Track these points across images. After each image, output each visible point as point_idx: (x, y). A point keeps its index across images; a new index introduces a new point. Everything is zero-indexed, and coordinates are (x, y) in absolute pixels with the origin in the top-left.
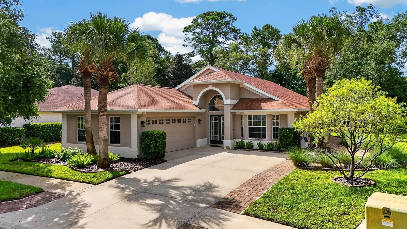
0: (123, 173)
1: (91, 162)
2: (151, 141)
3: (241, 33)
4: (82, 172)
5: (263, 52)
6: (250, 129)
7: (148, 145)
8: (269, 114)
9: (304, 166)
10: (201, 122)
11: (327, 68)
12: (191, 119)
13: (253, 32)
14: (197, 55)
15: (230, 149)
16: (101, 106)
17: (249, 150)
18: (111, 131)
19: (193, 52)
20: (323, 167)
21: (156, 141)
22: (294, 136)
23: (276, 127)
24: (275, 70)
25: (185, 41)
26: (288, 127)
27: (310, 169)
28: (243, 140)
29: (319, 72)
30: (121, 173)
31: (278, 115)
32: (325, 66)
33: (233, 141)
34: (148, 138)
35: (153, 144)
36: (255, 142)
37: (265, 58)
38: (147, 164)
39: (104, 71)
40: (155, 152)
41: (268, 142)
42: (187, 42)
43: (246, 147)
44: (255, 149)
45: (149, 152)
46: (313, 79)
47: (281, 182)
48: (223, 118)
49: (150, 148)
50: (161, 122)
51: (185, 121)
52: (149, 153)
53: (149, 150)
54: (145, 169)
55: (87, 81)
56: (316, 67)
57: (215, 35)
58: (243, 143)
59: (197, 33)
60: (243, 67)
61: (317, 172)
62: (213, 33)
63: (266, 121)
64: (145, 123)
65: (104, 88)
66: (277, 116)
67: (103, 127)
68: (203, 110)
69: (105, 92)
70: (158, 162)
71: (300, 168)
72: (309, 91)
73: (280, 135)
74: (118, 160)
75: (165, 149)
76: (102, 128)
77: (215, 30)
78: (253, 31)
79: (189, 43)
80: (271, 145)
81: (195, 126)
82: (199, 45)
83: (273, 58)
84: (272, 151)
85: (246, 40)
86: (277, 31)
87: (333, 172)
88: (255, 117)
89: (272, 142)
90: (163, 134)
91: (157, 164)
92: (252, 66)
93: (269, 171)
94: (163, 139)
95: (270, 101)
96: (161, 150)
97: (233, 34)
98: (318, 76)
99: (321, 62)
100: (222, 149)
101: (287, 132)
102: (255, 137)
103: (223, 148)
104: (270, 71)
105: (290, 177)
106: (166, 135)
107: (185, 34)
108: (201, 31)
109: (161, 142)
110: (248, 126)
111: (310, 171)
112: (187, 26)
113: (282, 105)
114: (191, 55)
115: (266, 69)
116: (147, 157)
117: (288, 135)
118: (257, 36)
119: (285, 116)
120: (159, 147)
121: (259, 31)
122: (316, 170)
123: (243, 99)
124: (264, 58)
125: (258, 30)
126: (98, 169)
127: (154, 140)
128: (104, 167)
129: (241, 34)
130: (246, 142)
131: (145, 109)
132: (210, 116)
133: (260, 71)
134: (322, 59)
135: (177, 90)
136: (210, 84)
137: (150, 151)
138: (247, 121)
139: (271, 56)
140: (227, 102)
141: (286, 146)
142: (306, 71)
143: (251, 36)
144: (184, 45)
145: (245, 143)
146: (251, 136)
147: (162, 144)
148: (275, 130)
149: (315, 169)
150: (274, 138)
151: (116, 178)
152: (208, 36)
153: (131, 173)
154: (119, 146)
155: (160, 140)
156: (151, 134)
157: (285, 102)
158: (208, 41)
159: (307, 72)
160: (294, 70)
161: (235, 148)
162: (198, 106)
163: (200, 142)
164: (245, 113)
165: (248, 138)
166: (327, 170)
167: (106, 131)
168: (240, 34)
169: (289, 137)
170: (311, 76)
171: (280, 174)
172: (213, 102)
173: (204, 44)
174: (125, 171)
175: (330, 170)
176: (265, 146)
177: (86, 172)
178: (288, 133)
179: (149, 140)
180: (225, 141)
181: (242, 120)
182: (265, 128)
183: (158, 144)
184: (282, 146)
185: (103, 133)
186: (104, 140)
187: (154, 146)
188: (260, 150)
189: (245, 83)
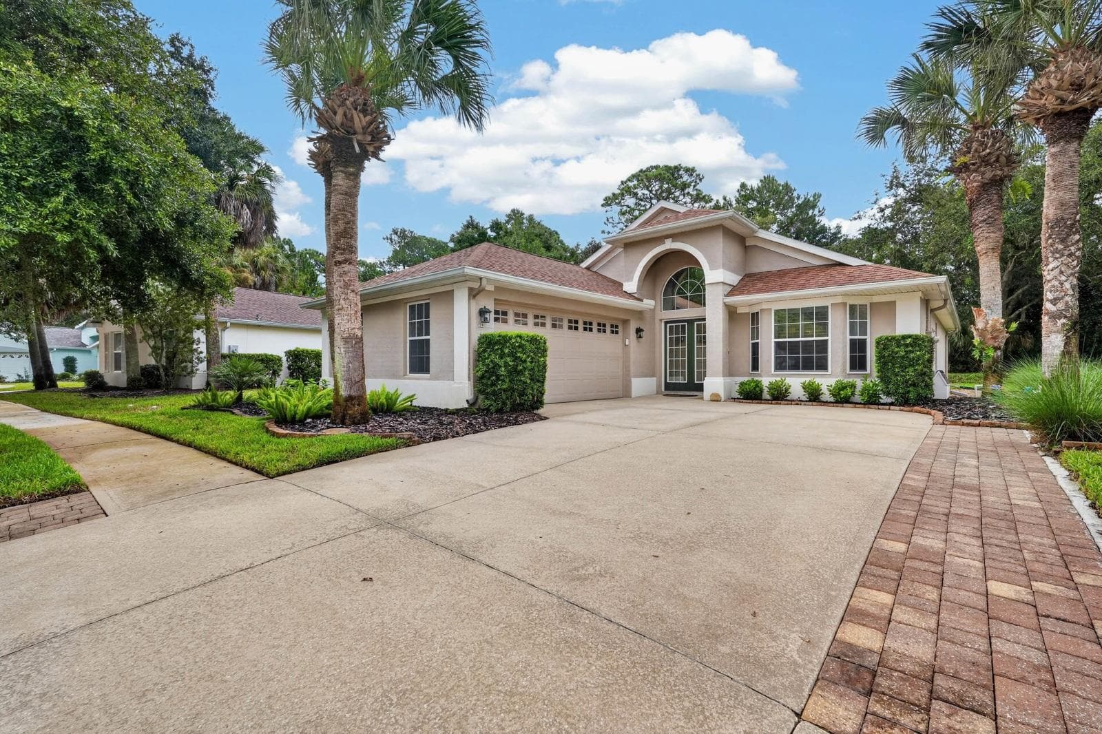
0: (390, 441)
2: (501, 358)
3: (712, 199)
6: (779, 346)
7: (493, 370)
8: (839, 300)
10: (643, 334)
12: (617, 327)
13: (740, 194)
15: (723, 399)
17: (775, 403)
18: (411, 342)
21: (512, 355)
23: (860, 339)
28: (756, 378)
31: (866, 305)
33: (729, 379)
34: (493, 350)
35: (506, 364)
36: (796, 382)
38: (485, 422)
40: (512, 390)
41: (837, 379)
42: (610, 225)
43: (766, 396)
44: (794, 400)
45: (494, 391)
46: (996, 181)
49: (498, 378)
50: (540, 320)
51: (602, 328)
52: (494, 394)
53: (494, 383)
58: (758, 384)
59: (628, 206)
63: (830, 321)
64: (490, 312)
65: (342, 171)
66: (863, 307)
67: (345, 300)
68: (647, 305)
70: (519, 419)
73: (881, 358)
75: (543, 385)
76: (342, 302)
78: (738, 192)
80: (846, 387)
81: (627, 343)
84: (852, 405)
88: (794, 312)
89: (850, 380)
91: (516, 423)
94: (536, 355)
96: (532, 387)
100: (698, 401)
101: (907, 346)
102: (795, 367)
103: (702, 398)
106: (545, 343)
109: (531, 362)
110: (774, 340)
112: (610, 194)
116: (491, 406)
117: (912, 355)
118: (747, 201)
119: (887, 309)
120: (523, 374)
121: (752, 190)
123: (754, 274)
125: (748, 189)
126: (328, 427)
127: (508, 356)
128: (348, 422)
130: (767, 380)
131: (489, 271)
132: (666, 323)
135: (584, 268)
136: (668, 236)
137: (499, 387)
138: (768, 327)
140: (715, 276)
145: (765, 384)
146: (780, 365)
147: (532, 369)
148: (858, 348)
150: (853, 367)
153: (423, 444)
154: (426, 379)
155: (528, 357)
161: (735, 397)
162: (636, 295)
163: (640, 385)
164: (764, 303)
165: (774, 372)
170: (989, 175)
172: (673, 286)
174: (400, 437)
176: (827, 392)
177: (280, 436)
179: (496, 355)
180: (707, 382)
181: (753, 324)
182: (827, 340)
183: (520, 368)
184: (888, 388)
185: (346, 317)
186: (346, 340)
187: (510, 372)
188: (810, 401)
189: (760, 230)
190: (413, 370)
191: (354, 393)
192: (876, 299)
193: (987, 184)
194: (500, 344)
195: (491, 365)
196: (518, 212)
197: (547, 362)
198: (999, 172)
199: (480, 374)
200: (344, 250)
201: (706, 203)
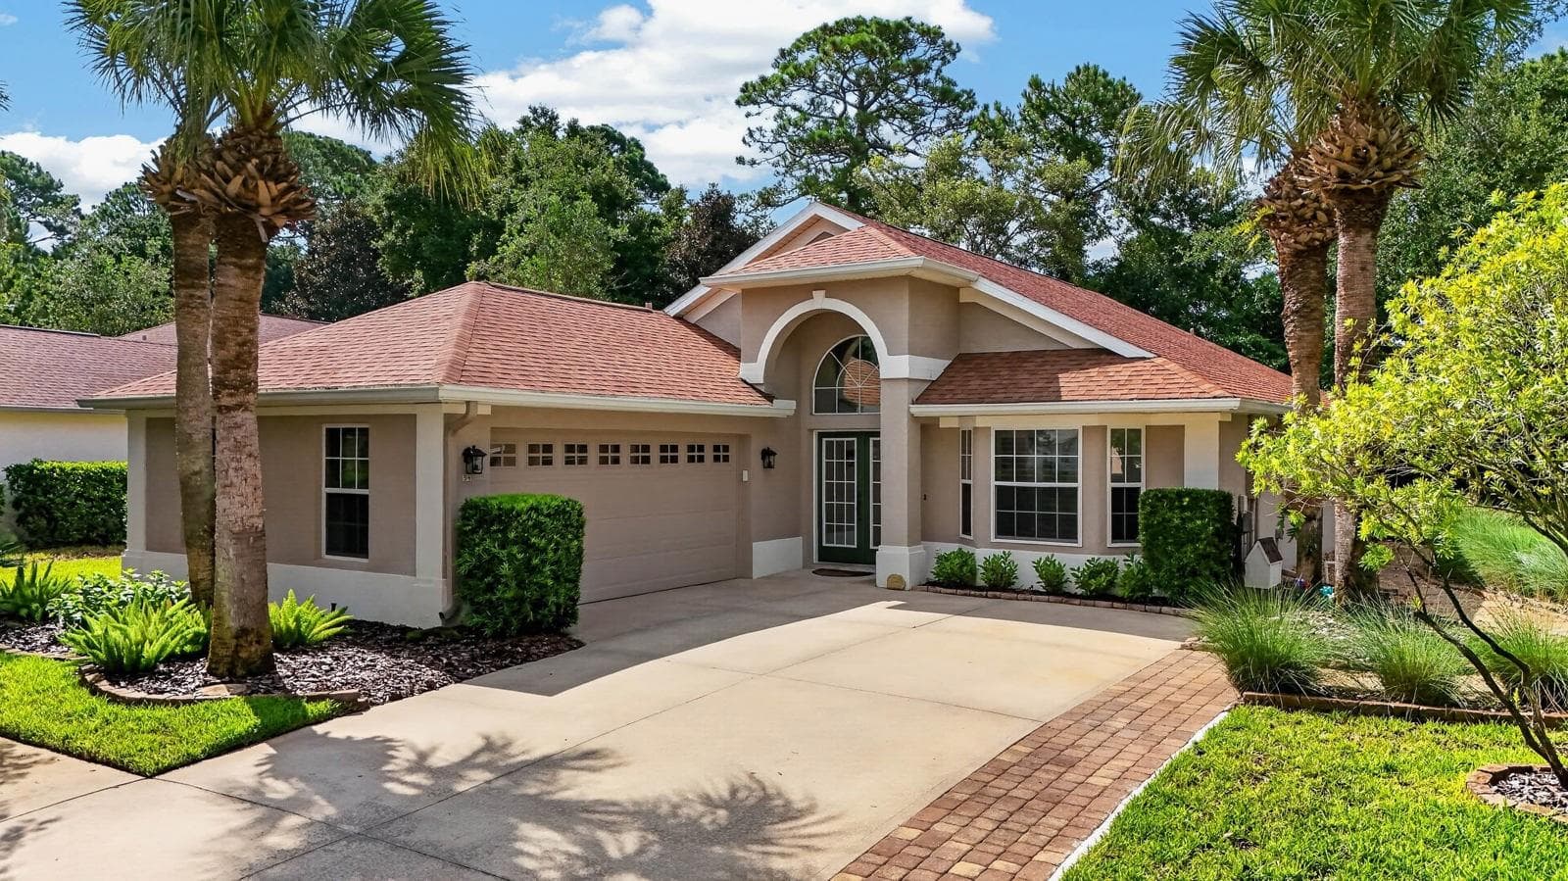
0: (323, 707)
1: (188, 648)
2: (503, 547)
3: (975, 103)
4: (115, 699)
5: (1066, 176)
6: (1003, 495)
7: (488, 566)
8: (1094, 421)
9: (1288, 688)
10: (777, 460)
11: (1398, 183)
12: (726, 449)
13: (1029, 100)
14: (793, 199)
15: (908, 587)
16: (223, 362)
17: (995, 597)
18: (329, 496)
19: (777, 190)
20: (1394, 699)
21: (526, 545)
22: (1217, 533)
23: (1129, 489)
24: (1117, 259)
25: (744, 141)
26: (1189, 484)
27: (1322, 704)
28: (966, 549)
29: (1358, 202)
30: (312, 709)
31: (1140, 430)
32: (1392, 169)
33: (920, 549)
34: (487, 531)
35: (511, 557)
36: (1026, 558)
37: (1076, 204)
38: (473, 658)
39: (230, 173)
40: (520, 600)
41: (1090, 557)
42: (756, 147)
43: (980, 582)
44: (1023, 592)
45: (490, 601)
47: (1168, 788)
48: (877, 445)
49: (497, 579)
50: (576, 454)
51: (696, 454)
52: (490, 605)
53: (490, 588)
54: (453, 687)
55: (190, 242)
56: (1343, 176)
57: (866, 120)
58: (966, 559)
59: (794, 108)
60: (983, 241)
61: (1367, 725)
62: (861, 107)
63: (1080, 456)
64: (483, 455)
65: (236, 265)
66: (1135, 433)
67: (236, 470)
68: (784, 407)
69: (240, 285)
70: (533, 650)
71: (1262, 702)
72: (1293, 312)
73: (1147, 527)
74: (331, 639)
75: (577, 586)
77: (871, 95)
78: (1025, 95)
79: (764, 150)
80: (1103, 571)
81: (745, 479)
82: (802, 157)
83: (1107, 208)
84: (1109, 603)
85: (993, 130)
86: (1127, 92)
87: (1454, 730)
88: (1027, 438)
89: (1110, 558)
90: (564, 512)
91: (528, 658)
92: (1020, 240)
93: (1090, 715)
94: (563, 536)
95: (1098, 364)
96: (556, 594)
97: (942, 113)
98: (1353, 225)
99: (1373, 150)
100: (871, 590)
101: (1183, 509)
102: (1025, 531)
103: (874, 581)
104: (1097, 265)
105: (1216, 756)
106: (580, 514)
107: (748, 115)
108: (812, 101)
109: (555, 550)
110: (994, 483)
111: (1323, 721)
112: (754, 78)
113: (1158, 379)
114: (767, 199)
115: (1082, 253)
116: (484, 625)
117: (1190, 526)
118: (1043, 116)
119: (1171, 437)
120: (541, 572)
121: (1053, 93)
122: (1356, 714)
123: (974, 356)
124: (1071, 206)
125: (1046, 91)
126: (206, 684)
127: (515, 542)
128: (240, 672)
129: (976, 112)
130: (982, 554)
131: (482, 389)
132: (821, 436)
133: (1056, 259)
134: (1376, 136)
135: (675, 317)
136: (818, 286)
137: (499, 595)
138: (986, 457)
139: (1102, 202)
140: (895, 365)
141: (1179, 578)
142: (1279, 211)
143: (1018, 117)
144: (740, 160)
145: (980, 561)
146: (1004, 528)
147: (557, 562)
148: (1124, 501)
149: (1348, 706)
150: (1116, 537)
151: (274, 741)
152: (842, 119)
153: (373, 709)
154: (361, 568)
155: (550, 540)
156: (499, 509)
157: (1173, 366)
158: (839, 137)
159: (1284, 218)
160: (1203, 249)
161: (930, 583)
162: (762, 388)
163: (769, 555)
164: (978, 419)
165: (993, 540)
166: (1419, 718)
167: (250, 490)
168: (972, 109)
169: (1193, 537)
170: (1304, 237)
171: (1159, 730)
172: (832, 368)
173: (826, 157)
174: (338, 699)
175: (1435, 716)
176: (1073, 579)
177: (129, 702)
178: (1188, 514)
179: (494, 540)
180: (883, 552)
181: (964, 452)
182: (1076, 489)
183: (535, 561)
184: (1157, 577)
185: (237, 499)
186: (238, 537)
187: (517, 571)
188: (1047, 593)
189: (982, 280)
190: (332, 549)
191: (248, 623)
192: (1155, 421)
193: (1302, 251)
194: (501, 522)
195: (486, 557)
196: (545, 113)
197: (584, 546)
198: (1318, 235)
199: (463, 570)
200: (235, 388)
201: (963, 109)
